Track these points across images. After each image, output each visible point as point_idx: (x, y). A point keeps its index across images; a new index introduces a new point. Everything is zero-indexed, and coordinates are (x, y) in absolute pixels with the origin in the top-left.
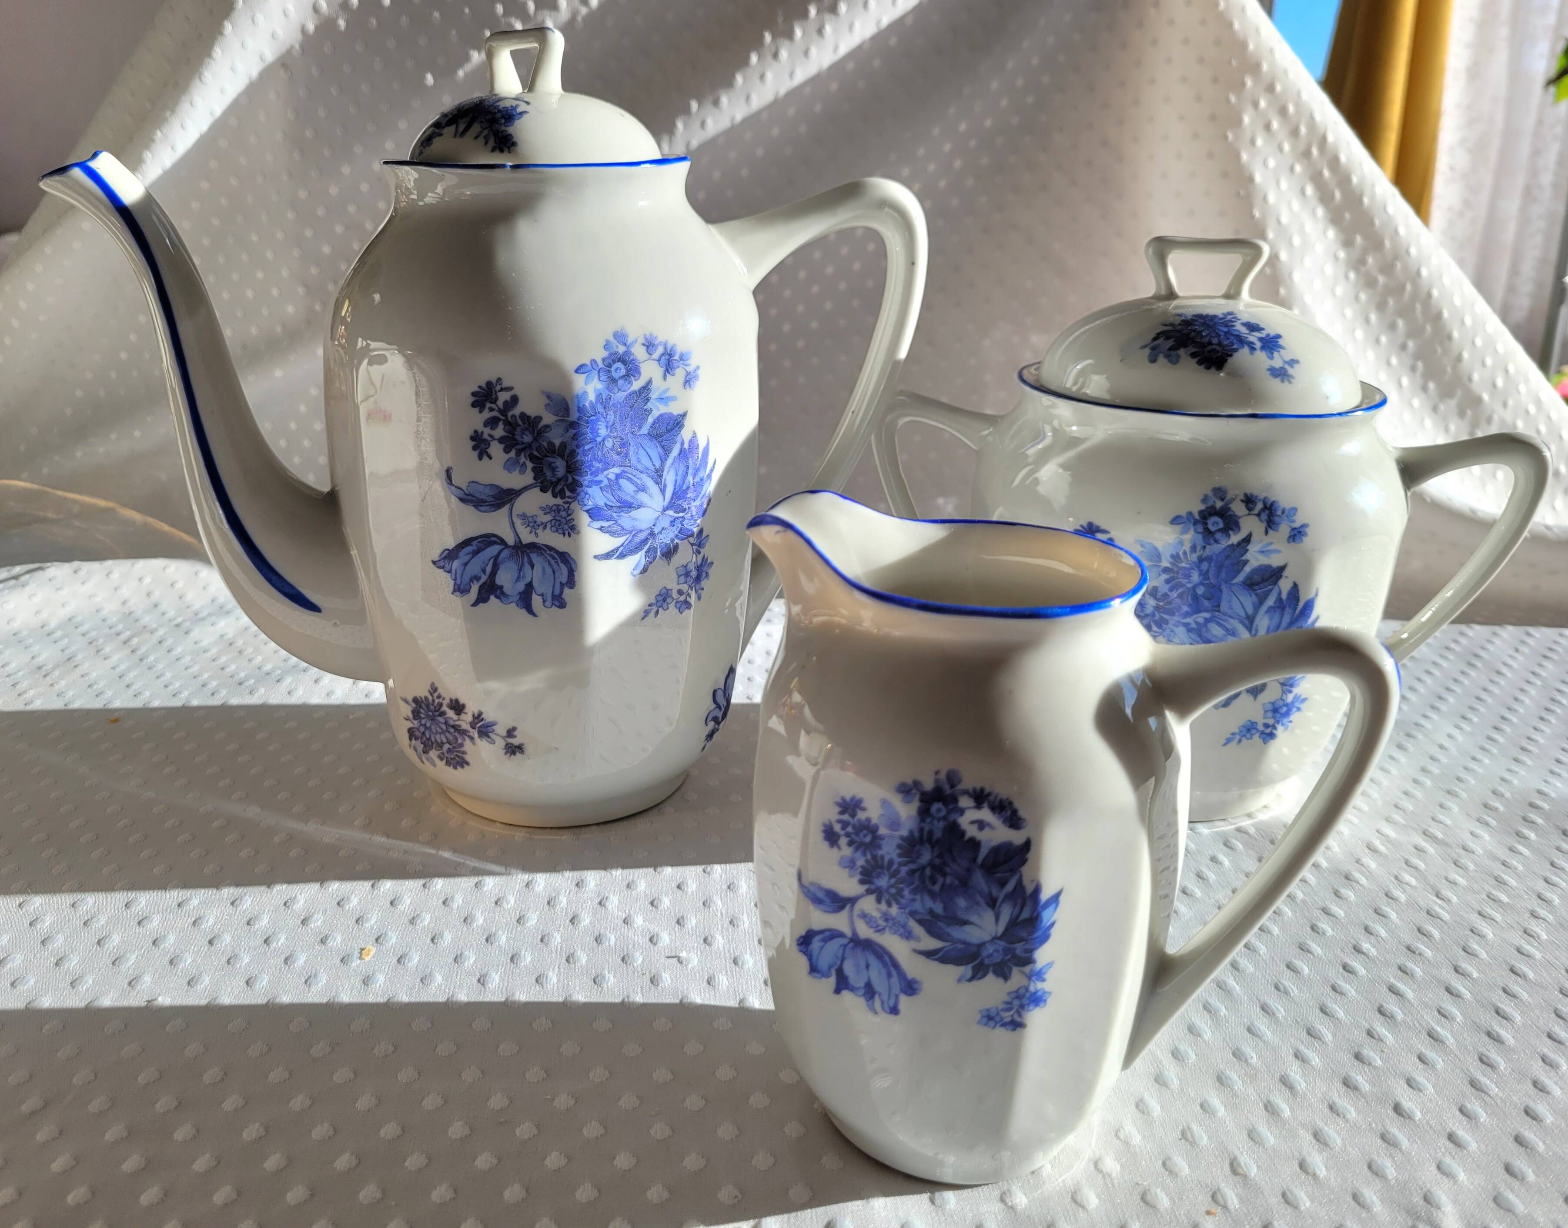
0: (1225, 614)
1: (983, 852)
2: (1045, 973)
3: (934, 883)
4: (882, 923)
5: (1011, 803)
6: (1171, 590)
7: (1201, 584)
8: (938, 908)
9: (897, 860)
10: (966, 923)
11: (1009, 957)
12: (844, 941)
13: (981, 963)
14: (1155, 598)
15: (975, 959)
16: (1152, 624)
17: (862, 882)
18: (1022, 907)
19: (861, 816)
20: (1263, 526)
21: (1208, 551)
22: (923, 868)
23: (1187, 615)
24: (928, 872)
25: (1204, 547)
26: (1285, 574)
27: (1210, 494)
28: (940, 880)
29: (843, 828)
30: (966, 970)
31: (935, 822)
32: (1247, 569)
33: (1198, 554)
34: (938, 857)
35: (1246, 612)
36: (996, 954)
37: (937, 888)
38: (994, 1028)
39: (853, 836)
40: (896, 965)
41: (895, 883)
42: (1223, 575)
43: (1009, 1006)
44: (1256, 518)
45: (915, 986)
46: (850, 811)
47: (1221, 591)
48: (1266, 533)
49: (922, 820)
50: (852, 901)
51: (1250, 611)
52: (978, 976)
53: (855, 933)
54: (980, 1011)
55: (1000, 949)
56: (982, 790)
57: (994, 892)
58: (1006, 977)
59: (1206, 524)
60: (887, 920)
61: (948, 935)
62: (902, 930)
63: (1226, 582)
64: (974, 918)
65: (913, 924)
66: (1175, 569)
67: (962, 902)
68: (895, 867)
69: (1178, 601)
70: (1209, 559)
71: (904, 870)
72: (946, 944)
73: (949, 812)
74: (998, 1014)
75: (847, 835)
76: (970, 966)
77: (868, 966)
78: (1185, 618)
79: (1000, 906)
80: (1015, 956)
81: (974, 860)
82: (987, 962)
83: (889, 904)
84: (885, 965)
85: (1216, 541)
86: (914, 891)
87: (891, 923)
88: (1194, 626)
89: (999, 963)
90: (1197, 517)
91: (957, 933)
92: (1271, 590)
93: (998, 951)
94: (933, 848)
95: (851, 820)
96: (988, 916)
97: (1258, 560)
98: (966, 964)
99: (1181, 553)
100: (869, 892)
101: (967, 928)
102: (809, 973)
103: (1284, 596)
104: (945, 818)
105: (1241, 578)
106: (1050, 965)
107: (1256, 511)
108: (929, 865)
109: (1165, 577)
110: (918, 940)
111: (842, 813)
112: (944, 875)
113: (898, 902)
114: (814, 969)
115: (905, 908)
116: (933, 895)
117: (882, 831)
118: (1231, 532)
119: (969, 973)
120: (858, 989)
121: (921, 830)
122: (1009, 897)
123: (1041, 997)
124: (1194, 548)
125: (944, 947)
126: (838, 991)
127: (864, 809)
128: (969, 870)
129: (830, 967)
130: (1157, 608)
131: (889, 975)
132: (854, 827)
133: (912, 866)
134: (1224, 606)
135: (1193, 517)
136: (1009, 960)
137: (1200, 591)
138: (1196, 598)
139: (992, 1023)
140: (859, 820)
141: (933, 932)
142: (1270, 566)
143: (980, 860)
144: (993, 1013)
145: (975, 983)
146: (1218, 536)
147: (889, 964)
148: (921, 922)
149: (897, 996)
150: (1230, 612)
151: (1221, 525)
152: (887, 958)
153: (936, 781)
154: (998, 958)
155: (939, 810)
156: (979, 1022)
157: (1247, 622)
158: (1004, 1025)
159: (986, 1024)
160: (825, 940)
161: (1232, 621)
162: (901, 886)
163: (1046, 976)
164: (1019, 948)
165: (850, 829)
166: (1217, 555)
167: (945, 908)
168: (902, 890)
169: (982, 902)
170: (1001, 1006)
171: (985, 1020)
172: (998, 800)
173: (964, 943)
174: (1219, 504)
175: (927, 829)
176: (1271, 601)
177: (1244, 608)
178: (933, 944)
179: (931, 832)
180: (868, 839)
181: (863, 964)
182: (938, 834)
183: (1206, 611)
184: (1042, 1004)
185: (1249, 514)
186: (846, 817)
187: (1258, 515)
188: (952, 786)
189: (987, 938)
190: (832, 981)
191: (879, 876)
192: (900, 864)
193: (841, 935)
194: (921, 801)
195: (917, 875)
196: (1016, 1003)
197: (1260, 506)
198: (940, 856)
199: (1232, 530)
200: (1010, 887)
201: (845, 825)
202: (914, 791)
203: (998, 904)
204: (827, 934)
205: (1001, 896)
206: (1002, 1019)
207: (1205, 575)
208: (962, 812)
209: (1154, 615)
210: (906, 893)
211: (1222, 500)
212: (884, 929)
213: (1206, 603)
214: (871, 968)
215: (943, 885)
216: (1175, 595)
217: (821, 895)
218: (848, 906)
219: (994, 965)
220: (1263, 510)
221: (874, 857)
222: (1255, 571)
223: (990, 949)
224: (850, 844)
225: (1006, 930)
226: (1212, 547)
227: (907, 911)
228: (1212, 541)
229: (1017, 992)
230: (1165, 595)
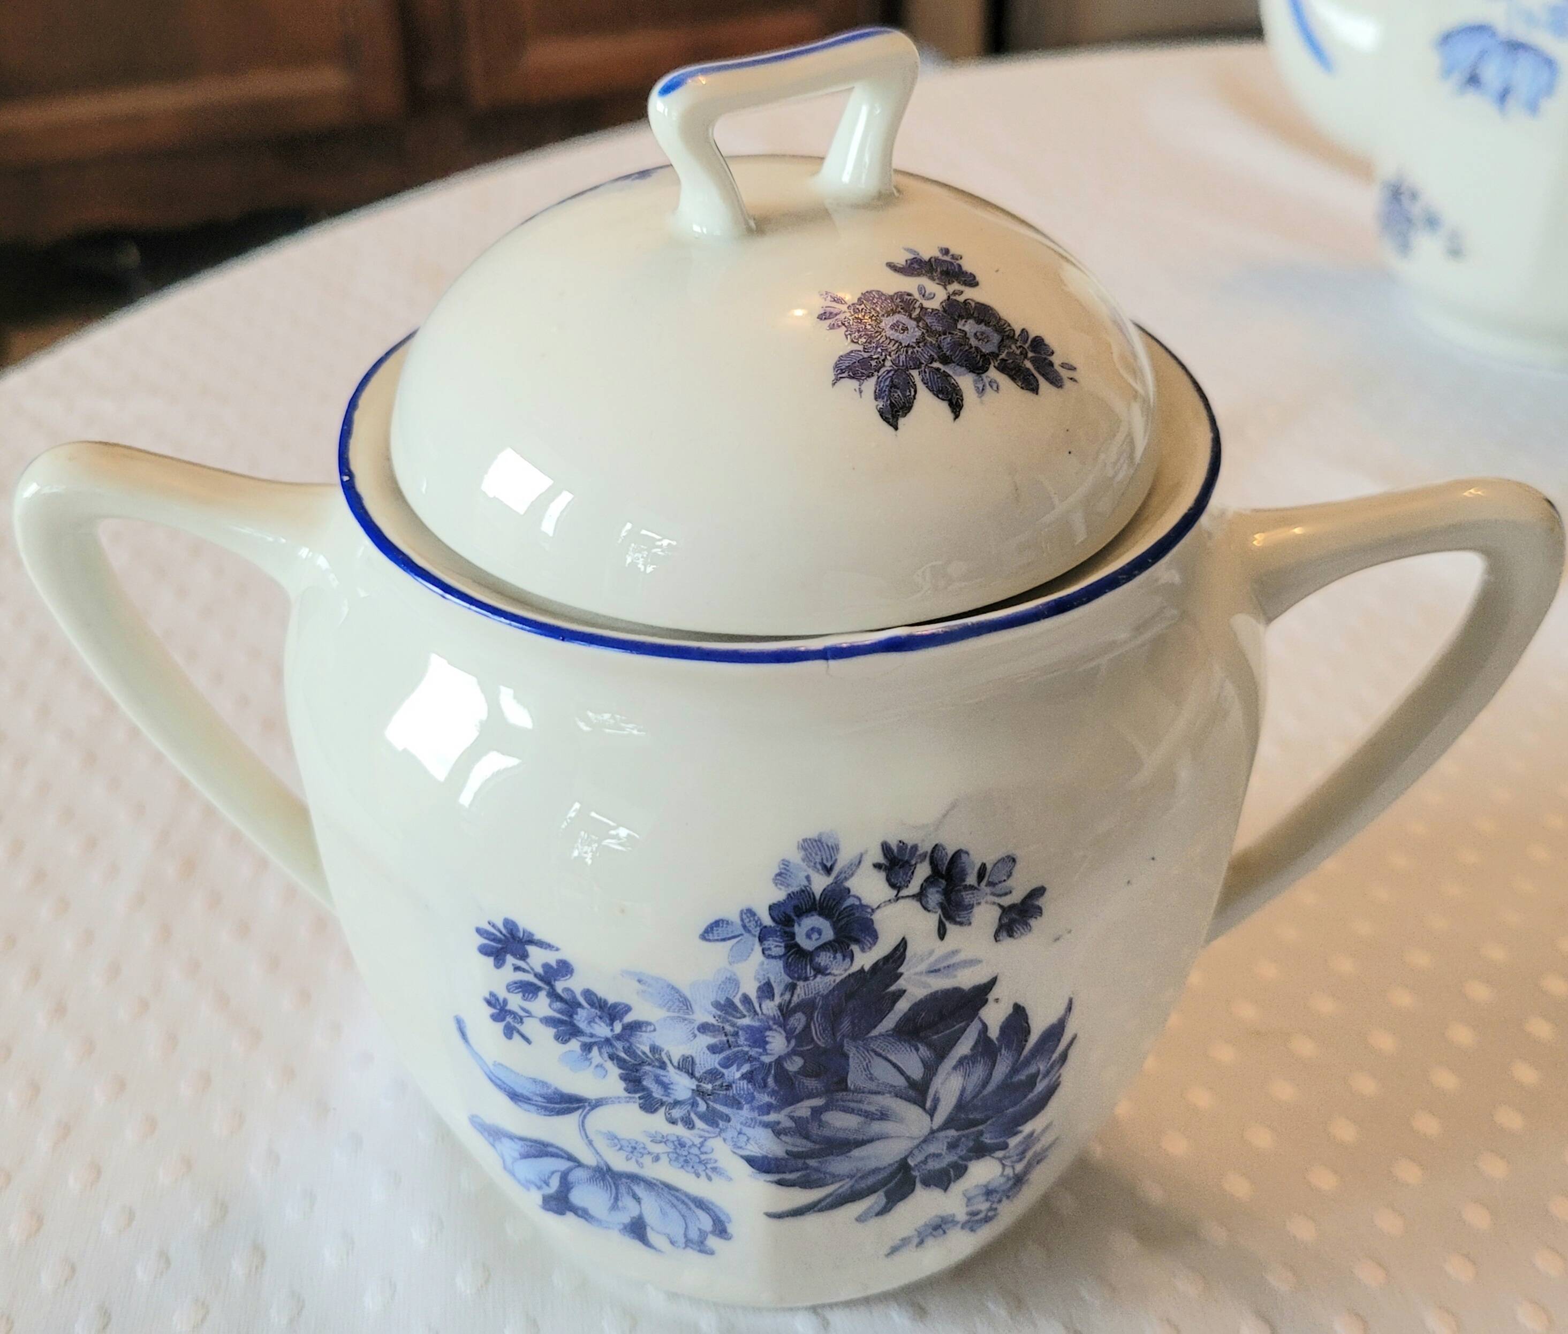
0: (858, 1090)
6: (727, 1064)
7: (794, 1052)
14: (692, 1075)
16: (693, 1116)
20: (931, 920)
21: (801, 992)
23: (767, 1109)
25: (792, 988)
26: (991, 996)
27: (796, 857)
32: (903, 1006)
33: (778, 1000)
35: (908, 1078)
42: (846, 1025)
44: (916, 905)
47: (846, 1057)
48: (942, 933)
51: (916, 1072)
59: (792, 936)
63: (854, 1038)
66: (728, 1028)
69: (744, 1084)
70: (807, 1007)
78: (768, 1113)
85: (820, 971)
88: (789, 1124)
90: (767, 921)
92: (963, 1030)
97: (925, 985)
99: (737, 1001)
103: (994, 1033)
105: (889, 1023)
107: (914, 886)
109: (708, 1040)
118: (855, 948)
124: (766, 990)
130: (699, 1092)
134: (855, 1078)
135: (758, 922)
137: (795, 1065)
138: (783, 1077)
142: (957, 990)
146: (823, 959)
150: (872, 1086)
151: (829, 934)
157: (911, 1093)
161: (879, 1098)
166: (825, 997)
174: (820, 883)
176: (964, 1047)
177: (902, 1072)
183: (810, 1096)
185: (897, 898)
187: (920, 896)
197: (923, 871)
199: (857, 941)
207: (800, 1038)
209: (694, 1104)
211: (828, 870)
213: (812, 1084)
216: (738, 1075)
220: (930, 882)
222: (918, 1007)
226: (812, 983)
228: (810, 972)
230: (713, 1075)
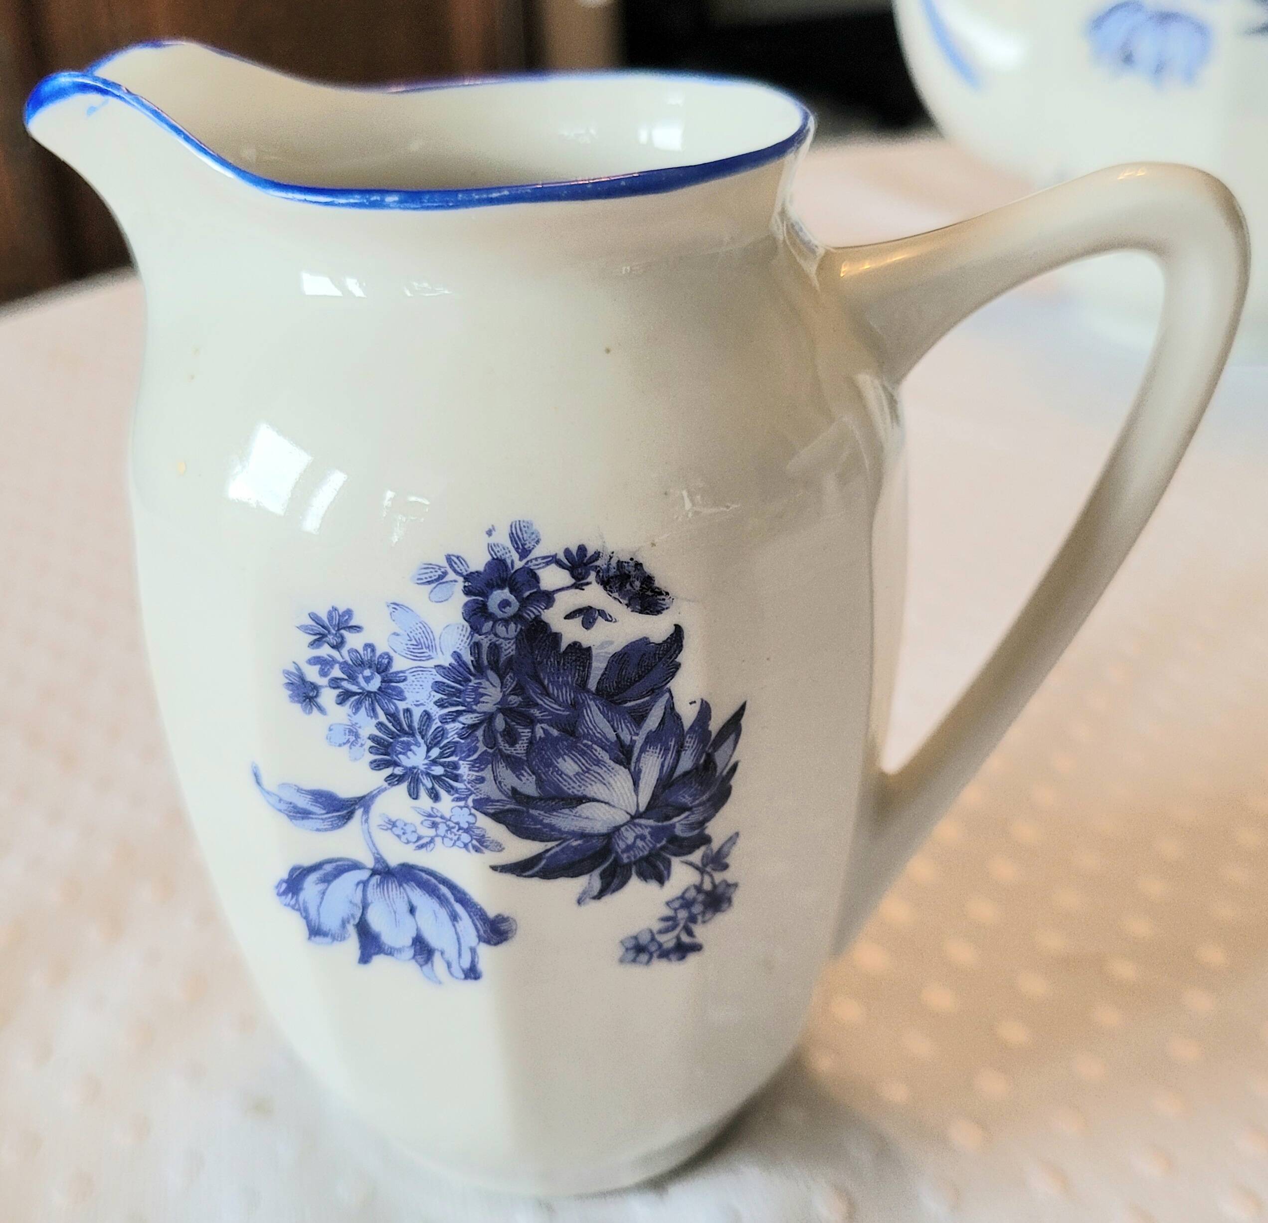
1: (598, 666)
2: (727, 855)
3: (513, 744)
4: (427, 832)
5: (638, 565)
8: (528, 786)
9: (437, 712)
10: (582, 800)
11: (664, 842)
12: (364, 875)
13: (617, 862)
15: (604, 859)
17: (377, 765)
18: (679, 753)
19: (354, 641)
22: (489, 718)
24: (500, 723)
28: (525, 733)
29: (323, 673)
30: (590, 881)
31: (501, 629)
34: (514, 692)
36: (640, 843)
37: (520, 749)
38: (649, 962)
39: (345, 684)
40: (463, 899)
41: (441, 755)
43: (670, 923)
45: (504, 927)
46: (330, 638)
49: (475, 629)
50: (364, 802)
52: (613, 886)
53: (379, 859)
54: (622, 942)
55: (646, 832)
56: (582, 549)
57: (626, 737)
58: (661, 879)
60: (434, 825)
61: (552, 828)
62: (466, 838)
64: (595, 789)
65: (485, 823)
67: (568, 766)
68: (436, 724)
71: (453, 729)
72: (550, 845)
73: (524, 603)
74: (653, 939)
75: (335, 683)
76: (597, 873)
77: (412, 910)
79: (638, 760)
80: (674, 840)
81: (582, 685)
82: (625, 858)
83: (436, 797)
84: (442, 900)
86: (479, 764)
87: (442, 828)
89: (646, 859)
91: (565, 821)
93: (642, 837)
94: (502, 678)
95: (335, 653)
96: (621, 778)
98: (589, 871)
100: (394, 780)
101: (585, 809)
102: (309, 938)
104: (517, 617)
106: (733, 839)
108: (499, 710)
110: (499, 847)
111: (316, 643)
112: (531, 722)
113: (450, 789)
114: (315, 931)
115: (465, 799)
116: (515, 764)
117: (400, 664)
119: (597, 884)
120: (400, 950)
121: (476, 647)
122: (652, 740)
123: (723, 894)
125: (547, 851)
126: (365, 959)
127: (357, 628)
128: (576, 706)
129: (344, 923)
131: (454, 917)
132: (344, 666)
133: (468, 719)
136: (663, 848)
139: (644, 957)
140: (351, 651)
141: (521, 830)
143: (592, 684)
144: (645, 939)
145: (608, 899)
147: (452, 899)
148: (497, 817)
149: (473, 951)
152: (444, 890)
153: (491, 548)
154: (643, 848)
155: (505, 604)
156: (622, 961)
158: (665, 954)
159: (634, 961)
160: (327, 880)
162: (453, 759)
163: (728, 860)
164: (679, 824)
165: (336, 672)
167: (540, 783)
168: (455, 766)
169: (605, 756)
170: (657, 926)
171: (631, 955)
172: (614, 563)
173: (583, 835)
175: (485, 644)
178: (525, 849)
179: (495, 649)
180: (375, 684)
181: (404, 908)
182: (509, 649)
184: (725, 906)
186: (325, 651)
188: (524, 552)
189: (621, 818)
190: (352, 945)
191: (407, 747)
192: (444, 720)
193: (355, 866)
194: (467, 591)
195: (480, 733)
196: (683, 914)
198: (519, 690)
200: (653, 721)
201: (324, 664)
202: (451, 576)
203: (634, 759)
204: (328, 868)
205: (639, 740)
206: (660, 945)
208: (548, 598)
210: (464, 769)
212: (432, 841)
214: (417, 913)
215: (531, 742)
217: (303, 802)
218: (359, 813)
219: (639, 862)
221: (393, 716)
223: (629, 836)
224: (343, 698)
225: (654, 797)
227: (470, 802)
229: (682, 897)
